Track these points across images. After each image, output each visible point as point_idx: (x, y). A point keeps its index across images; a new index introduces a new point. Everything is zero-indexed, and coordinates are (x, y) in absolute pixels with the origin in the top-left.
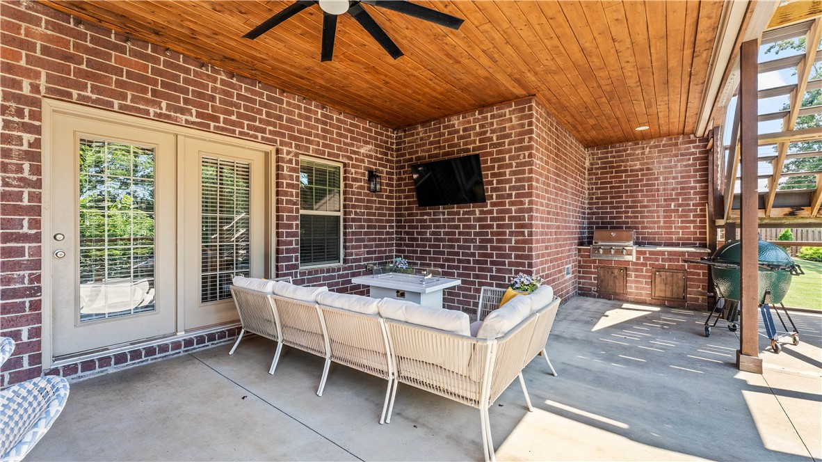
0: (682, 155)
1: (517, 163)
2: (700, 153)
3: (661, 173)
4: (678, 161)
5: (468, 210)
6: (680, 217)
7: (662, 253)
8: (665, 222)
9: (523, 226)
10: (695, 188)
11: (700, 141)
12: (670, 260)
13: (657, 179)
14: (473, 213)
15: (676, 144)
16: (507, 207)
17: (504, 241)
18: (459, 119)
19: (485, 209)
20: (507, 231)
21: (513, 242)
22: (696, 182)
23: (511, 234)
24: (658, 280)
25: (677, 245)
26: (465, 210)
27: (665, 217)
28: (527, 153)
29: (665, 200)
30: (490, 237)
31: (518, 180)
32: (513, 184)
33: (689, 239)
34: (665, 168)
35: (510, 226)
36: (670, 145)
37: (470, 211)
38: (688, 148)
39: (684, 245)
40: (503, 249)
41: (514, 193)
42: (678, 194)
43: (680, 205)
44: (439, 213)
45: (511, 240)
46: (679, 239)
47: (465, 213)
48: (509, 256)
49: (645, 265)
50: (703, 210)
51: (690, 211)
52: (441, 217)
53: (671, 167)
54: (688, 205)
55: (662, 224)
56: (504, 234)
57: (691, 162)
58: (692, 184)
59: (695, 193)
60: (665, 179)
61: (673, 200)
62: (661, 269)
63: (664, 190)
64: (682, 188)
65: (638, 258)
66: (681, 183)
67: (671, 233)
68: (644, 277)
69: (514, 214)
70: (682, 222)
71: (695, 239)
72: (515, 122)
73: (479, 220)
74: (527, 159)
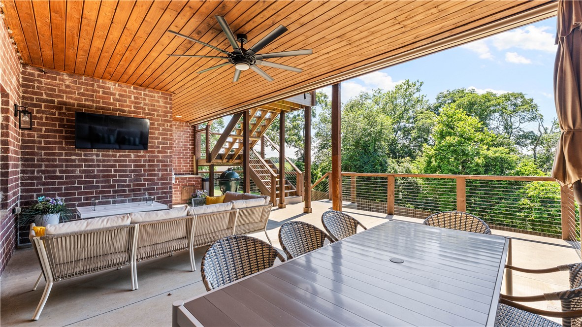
0: (185, 132)
1: (163, 129)
2: (192, 132)
3: (177, 139)
4: (184, 134)
5: (123, 154)
6: (184, 161)
7: (186, 178)
8: (178, 163)
9: (166, 166)
10: (190, 148)
11: (191, 127)
12: (189, 181)
13: (175, 141)
14: (129, 156)
15: (183, 126)
16: (156, 154)
17: (155, 175)
18: (115, 85)
19: (139, 154)
20: (156, 169)
21: (160, 175)
22: (190, 145)
23: (159, 170)
24: (184, 191)
25: (183, 174)
26: (121, 154)
27: (178, 161)
28: (169, 124)
29: (178, 152)
30: (143, 173)
31: (163, 139)
32: (160, 140)
33: (187, 171)
34: (178, 136)
35: (158, 166)
36: (180, 126)
37: (126, 155)
38: (187, 129)
39: (186, 174)
40: (153, 180)
41: (161, 146)
42: (183, 150)
43: (184, 155)
44: (92, 155)
45: (159, 174)
46: (184, 171)
47: (120, 156)
48: (158, 184)
49: (178, 185)
50: (192, 158)
51: (188, 158)
52: (95, 157)
53: (180, 137)
54: (187, 155)
55: (177, 164)
56: (154, 170)
57: (188, 136)
58: (189, 146)
59: (190, 150)
60: (178, 142)
61: (181, 153)
62: (185, 186)
63: (178, 147)
64: (185, 147)
65: (176, 182)
66: (185, 145)
67: (180, 169)
68: (178, 191)
69: (160, 159)
70: (185, 163)
71: (190, 171)
72: (161, 104)
73: (134, 161)
74: (169, 128)
